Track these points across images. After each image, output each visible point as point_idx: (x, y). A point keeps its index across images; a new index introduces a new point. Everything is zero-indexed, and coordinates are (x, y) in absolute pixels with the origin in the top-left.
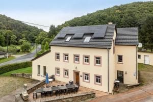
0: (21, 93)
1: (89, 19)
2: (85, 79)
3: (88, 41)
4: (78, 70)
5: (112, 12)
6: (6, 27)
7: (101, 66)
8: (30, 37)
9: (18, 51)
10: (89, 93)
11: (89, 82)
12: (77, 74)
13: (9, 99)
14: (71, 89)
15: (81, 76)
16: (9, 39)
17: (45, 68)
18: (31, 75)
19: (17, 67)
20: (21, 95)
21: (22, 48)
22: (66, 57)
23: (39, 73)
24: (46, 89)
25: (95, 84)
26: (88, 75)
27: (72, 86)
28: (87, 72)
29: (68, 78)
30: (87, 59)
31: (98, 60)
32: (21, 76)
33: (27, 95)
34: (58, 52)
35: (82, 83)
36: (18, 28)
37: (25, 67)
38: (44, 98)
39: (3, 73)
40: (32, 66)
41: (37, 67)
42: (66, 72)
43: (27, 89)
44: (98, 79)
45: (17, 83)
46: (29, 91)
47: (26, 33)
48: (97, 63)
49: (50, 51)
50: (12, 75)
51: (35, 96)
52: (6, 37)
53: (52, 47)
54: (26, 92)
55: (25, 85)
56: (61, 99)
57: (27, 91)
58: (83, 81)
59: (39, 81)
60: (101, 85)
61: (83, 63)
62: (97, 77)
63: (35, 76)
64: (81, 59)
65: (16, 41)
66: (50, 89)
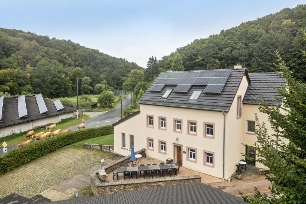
0: (97, 172)
1: (223, 42)
2: (191, 157)
3: (196, 98)
4: (179, 143)
5: (274, 24)
6: (73, 63)
7: (213, 138)
8: (113, 79)
9: (94, 106)
10: (191, 177)
11: (196, 162)
12: (178, 148)
13: (83, 179)
14: (167, 170)
15: (185, 152)
16: (80, 84)
17: (132, 137)
18: (113, 148)
19: (92, 134)
20: (97, 173)
21: (100, 100)
22: (163, 122)
23: (124, 145)
24: (130, 169)
25: (204, 164)
26: (194, 151)
27: (169, 166)
28: (193, 147)
29: (166, 154)
30: (193, 126)
31: (210, 129)
32: (99, 148)
33: (105, 174)
34: (151, 114)
35: (187, 163)
36: (93, 63)
37: (104, 135)
38: (127, 180)
39: (73, 142)
40: (113, 133)
41: (121, 136)
42: (163, 146)
43: (106, 167)
44: (209, 158)
45: (92, 159)
46: (109, 170)
47: (106, 71)
48: (208, 133)
49: (139, 112)
50: (86, 147)
51: (116, 177)
52: (73, 80)
53: (141, 106)
54: (103, 170)
55: (103, 161)
56: (149, 183)
57: (106, 169)
58: (188, 159)
59: (124, 157)
60: (213, 167)
61: (188, 133)
62: (208, 154)
63: (118, 149)
64: (185, 125)
65: (91, 87)
66: (136, 169)
